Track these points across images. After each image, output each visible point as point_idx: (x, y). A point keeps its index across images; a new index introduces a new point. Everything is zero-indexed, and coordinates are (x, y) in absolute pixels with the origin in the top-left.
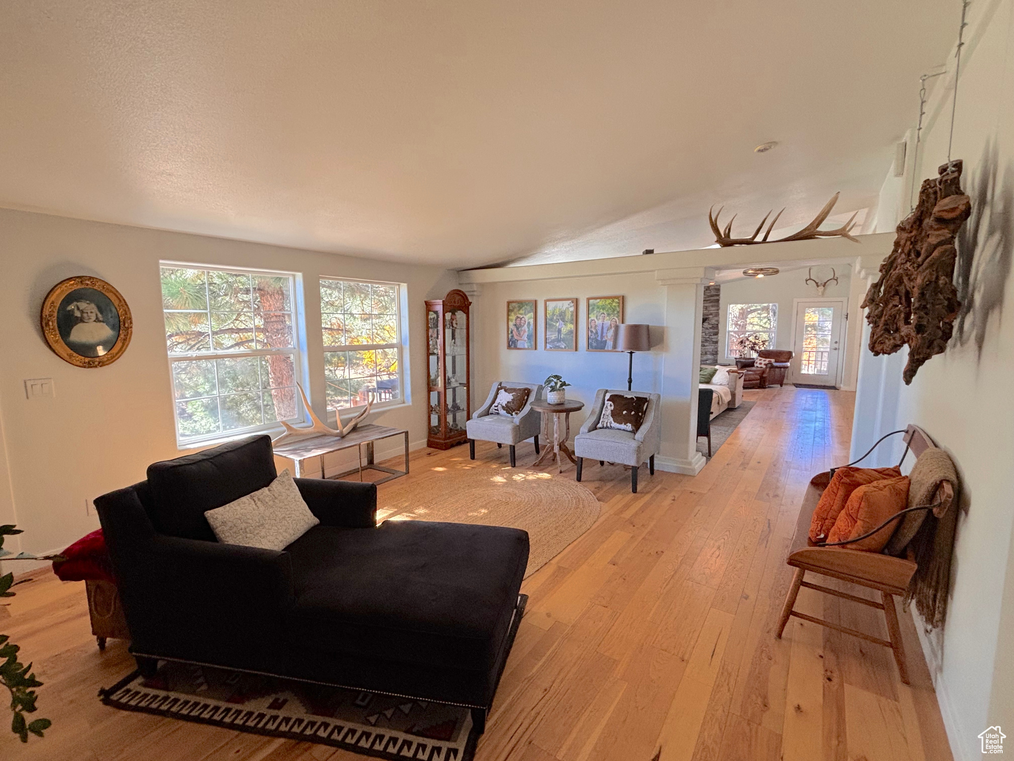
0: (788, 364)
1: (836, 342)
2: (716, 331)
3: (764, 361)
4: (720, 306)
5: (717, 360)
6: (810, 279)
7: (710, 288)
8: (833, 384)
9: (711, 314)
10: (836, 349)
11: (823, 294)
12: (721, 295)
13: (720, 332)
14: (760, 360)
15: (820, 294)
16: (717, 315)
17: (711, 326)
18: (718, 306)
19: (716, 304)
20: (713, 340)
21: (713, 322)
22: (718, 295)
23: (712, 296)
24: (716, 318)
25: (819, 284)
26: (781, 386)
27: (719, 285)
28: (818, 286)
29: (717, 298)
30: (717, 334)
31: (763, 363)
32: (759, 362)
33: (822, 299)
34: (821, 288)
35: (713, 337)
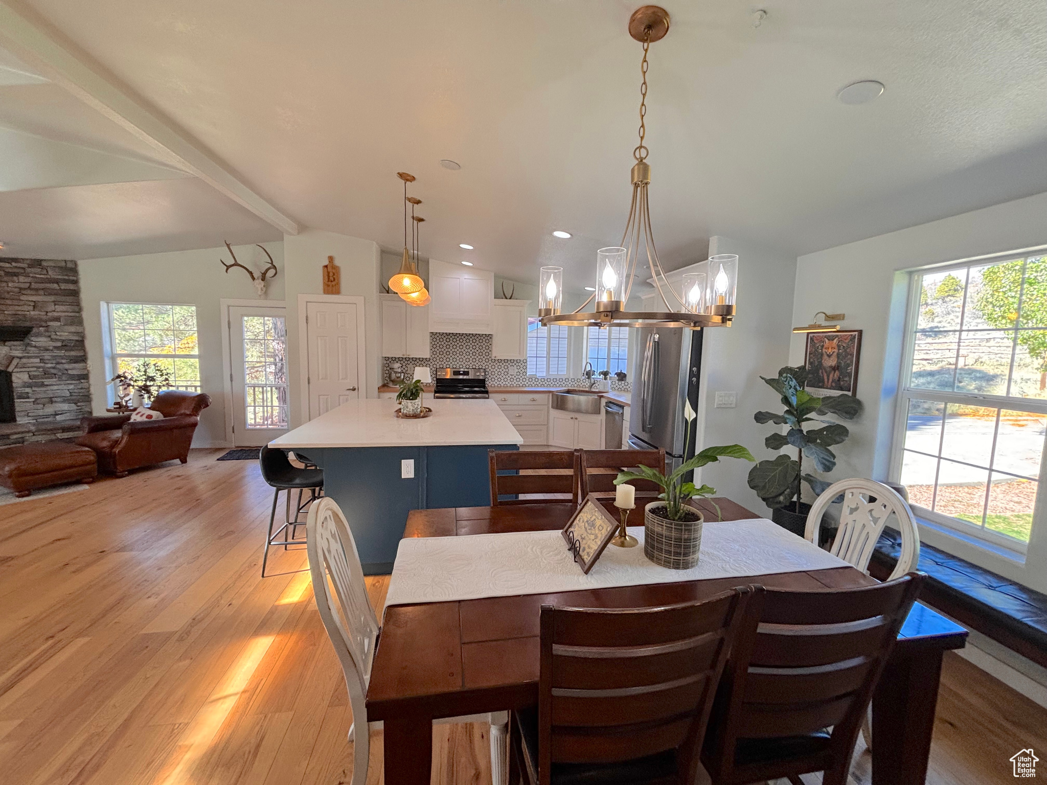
2: (74, 353)
4: (84, 305)
5: (90, 413)
6: (236, 264)
7: (44, 264)
9: (56, 320)
12: (83, 283)
13: (90, 356)
15: (260, 292)
16: (78, 321)
17: (57, 344)
18: (76, 304)
19: (68, 299)
20: (70, 372)
21: (67, 333)
22: (75, 282)
23: (55, 281)
24: (72, 329)
25: (254, 275)
26: (184, 461)
27: (73, 262)
28: (253, 279)
29: (70, 286)
30: (83, 359)
34: (259, 283)
35: (67, 366)
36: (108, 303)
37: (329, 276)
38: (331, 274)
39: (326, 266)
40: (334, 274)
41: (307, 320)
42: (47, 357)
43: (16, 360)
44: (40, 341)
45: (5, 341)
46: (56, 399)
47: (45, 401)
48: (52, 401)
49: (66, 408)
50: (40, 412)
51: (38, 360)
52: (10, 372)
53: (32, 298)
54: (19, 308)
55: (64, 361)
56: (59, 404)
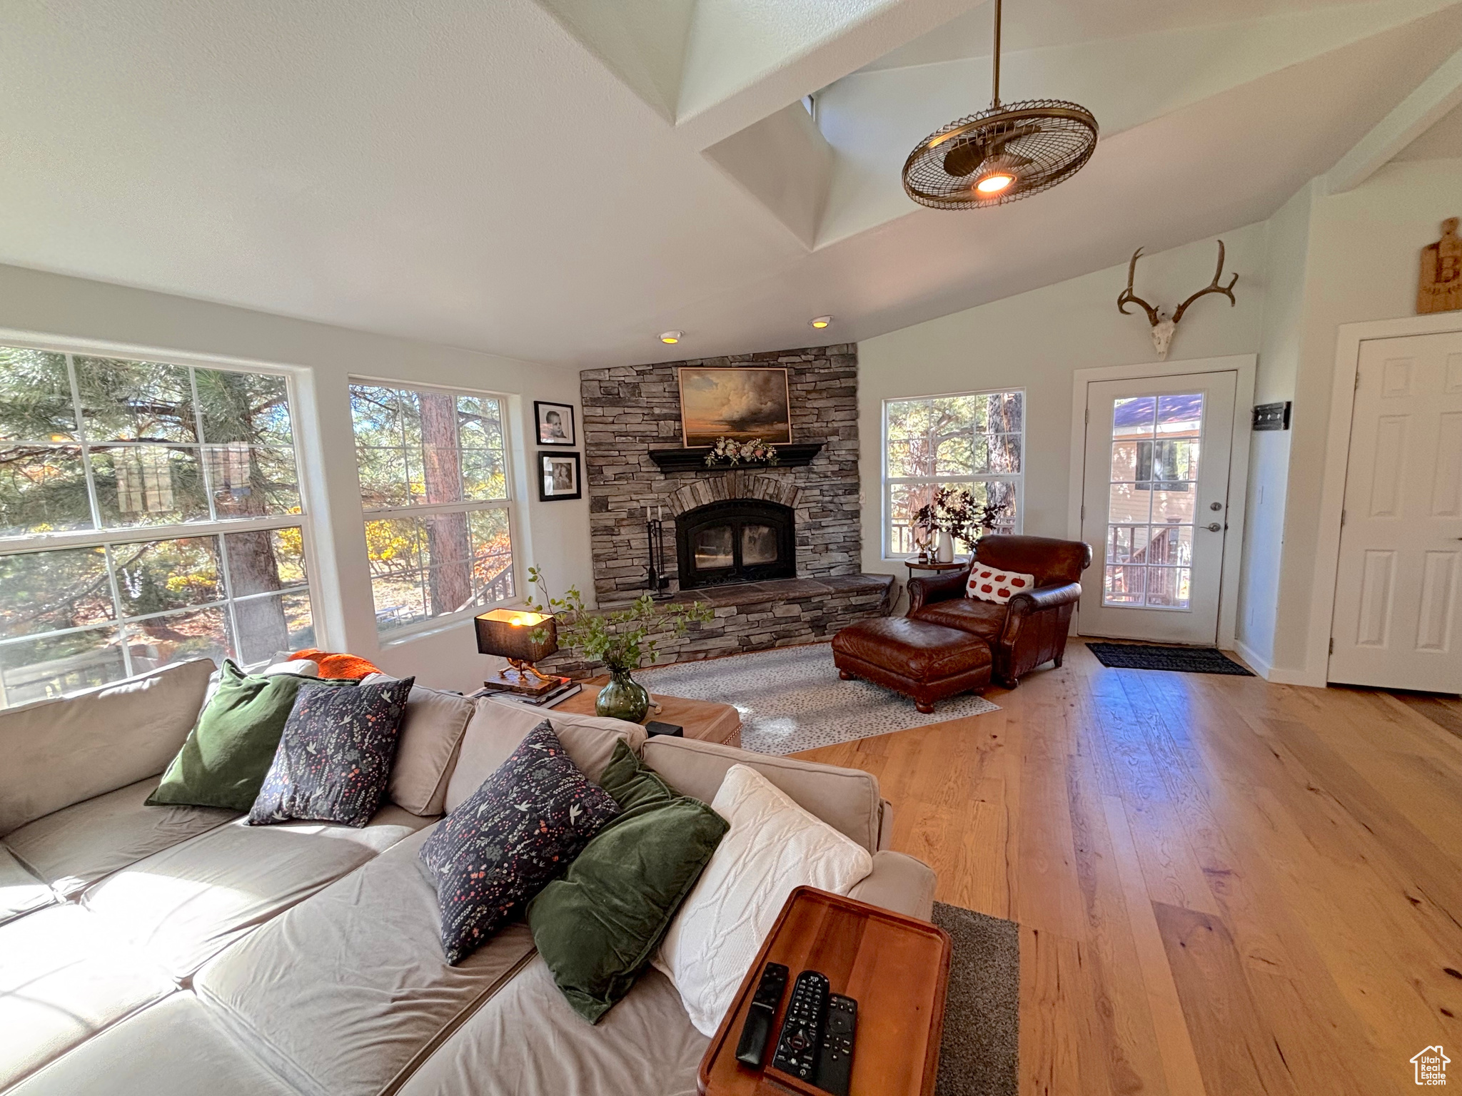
0: (1077, 588)
1: (1216, 507)
2: (849, 480)
3: (999, 579)
4: (862, 406)
5: (859, 566)
6: (1132, 298)
7: (828, 353)
8: (1201, 636)
9: (835, 432)
10: (1215, 528)
11: (1171, 344)
12: (861, 376)
13: (863, 483)
14: (985, 575)
15: (1162, 348)
16: (853, 433)
17: (836, 468)
18: (854, 408)
19: (847, 401)
20: (846, 508)
21: (843, 454)
22: (854, 375)
23: (837, 377)
24: (849, 445)
25: (1159, 314)
26: (1058, 664)
27: (854, 345)
28: (1155, 322)
29: (849, 383)
30: (854, 489)
31: (996, 586)
32: (981, 582)
33: (1173, 366)
34: (1166, 329)
35: (843, 499)
37: (1439, 269)
38: (1448, 263)
39: (1434, 247)
40: (1456, 262)
41: (1356, 380)
42: (825, 488)
43: (800, 494)
44: (820, 464)
45: (792, 467)
46: (831, 547)
47: (821, 548)
48: (827, 550)
49: (840, 559)
50: (817, 565)
51: (817, 492)
52: (794, 510)
53: (816, 404)
54: (804, 419)
55: (840, 492)
56: (834, 554)
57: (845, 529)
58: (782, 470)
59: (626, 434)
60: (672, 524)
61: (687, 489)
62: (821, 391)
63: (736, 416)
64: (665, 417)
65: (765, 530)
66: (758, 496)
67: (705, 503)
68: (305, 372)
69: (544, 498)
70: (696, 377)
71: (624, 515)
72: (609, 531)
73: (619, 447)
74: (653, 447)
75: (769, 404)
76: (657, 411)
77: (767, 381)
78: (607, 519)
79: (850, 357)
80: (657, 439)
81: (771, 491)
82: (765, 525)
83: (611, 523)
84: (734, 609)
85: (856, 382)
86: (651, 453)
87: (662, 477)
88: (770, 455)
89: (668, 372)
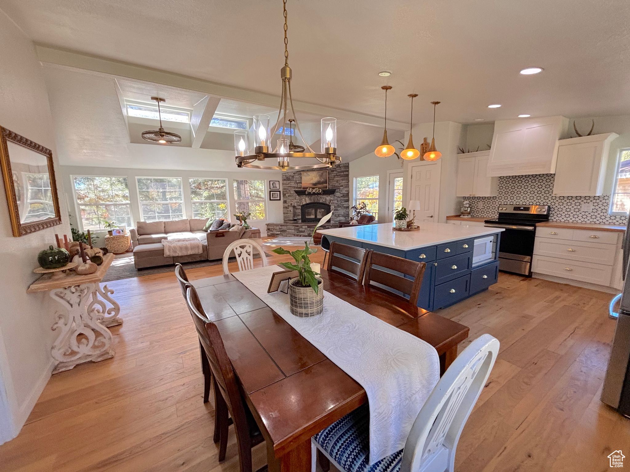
4: (350, 179)
7: (341, 166)
9: (342, 186)
12: (350, 171)
13: (350, 199)
16: (347, 186)
17: (342, 195)
18: (348, 179)
19: (346, 178)
20: (344, 206)
21: (344, 192)
22: (348, 171)
23: (343, 172)
24: (346, 189)
27: (348, 164)
28: (399, 158)
29: (347, 173)
30: (347, 201)
33: (401, 170)
34: (401, 160)
35: (343, 203)
36: (356, 178)
37: (423, 150)
38: (425, 148)
39: (422, 144)
40: (426, 148)
41: (412, 177)
42: (339, 200)
43: (332, 201)
44: (338, 194)
45: (330, 194)
46: (340, 215)
47: (338, 215)
48: (339, 216)
49: (342, 219)
50: (336, 220)
51: (336, 201)
52: (330, 206)
53: (337, 179)
54: (333, 183)
55: (343, 201)
56: (341, 217)
57: (344, 211)
58: (327, 195)
59: (291, 187)
60: (300, 207)
61: (304, 199)
62: (338, 176)
63: (314, 183)
64: (299, 183)
65: (323, 210)
66: (321, 201)
67: (308, 202)
68: (227, 179)
69: (270, 200)
70: (305, 174)
71: (290, 204)
72: (286, 208)
73: (289, 189)
74: (296, 189)
75: (323, 179)
76: (297, 181)
77: (322, 174)
78: (286, 205)
79: (347, 166)
80: (297, 188)
81: (324, 200)
82: (323, 209)
83: (287, 206)
84: (307, 227)
85: (349, 173)
86: (295, 191)
87: (298, 196)
88: (320, 192)
89: (300, 173)
